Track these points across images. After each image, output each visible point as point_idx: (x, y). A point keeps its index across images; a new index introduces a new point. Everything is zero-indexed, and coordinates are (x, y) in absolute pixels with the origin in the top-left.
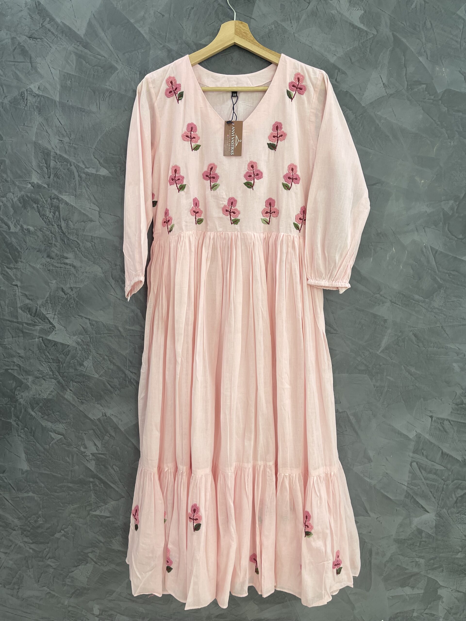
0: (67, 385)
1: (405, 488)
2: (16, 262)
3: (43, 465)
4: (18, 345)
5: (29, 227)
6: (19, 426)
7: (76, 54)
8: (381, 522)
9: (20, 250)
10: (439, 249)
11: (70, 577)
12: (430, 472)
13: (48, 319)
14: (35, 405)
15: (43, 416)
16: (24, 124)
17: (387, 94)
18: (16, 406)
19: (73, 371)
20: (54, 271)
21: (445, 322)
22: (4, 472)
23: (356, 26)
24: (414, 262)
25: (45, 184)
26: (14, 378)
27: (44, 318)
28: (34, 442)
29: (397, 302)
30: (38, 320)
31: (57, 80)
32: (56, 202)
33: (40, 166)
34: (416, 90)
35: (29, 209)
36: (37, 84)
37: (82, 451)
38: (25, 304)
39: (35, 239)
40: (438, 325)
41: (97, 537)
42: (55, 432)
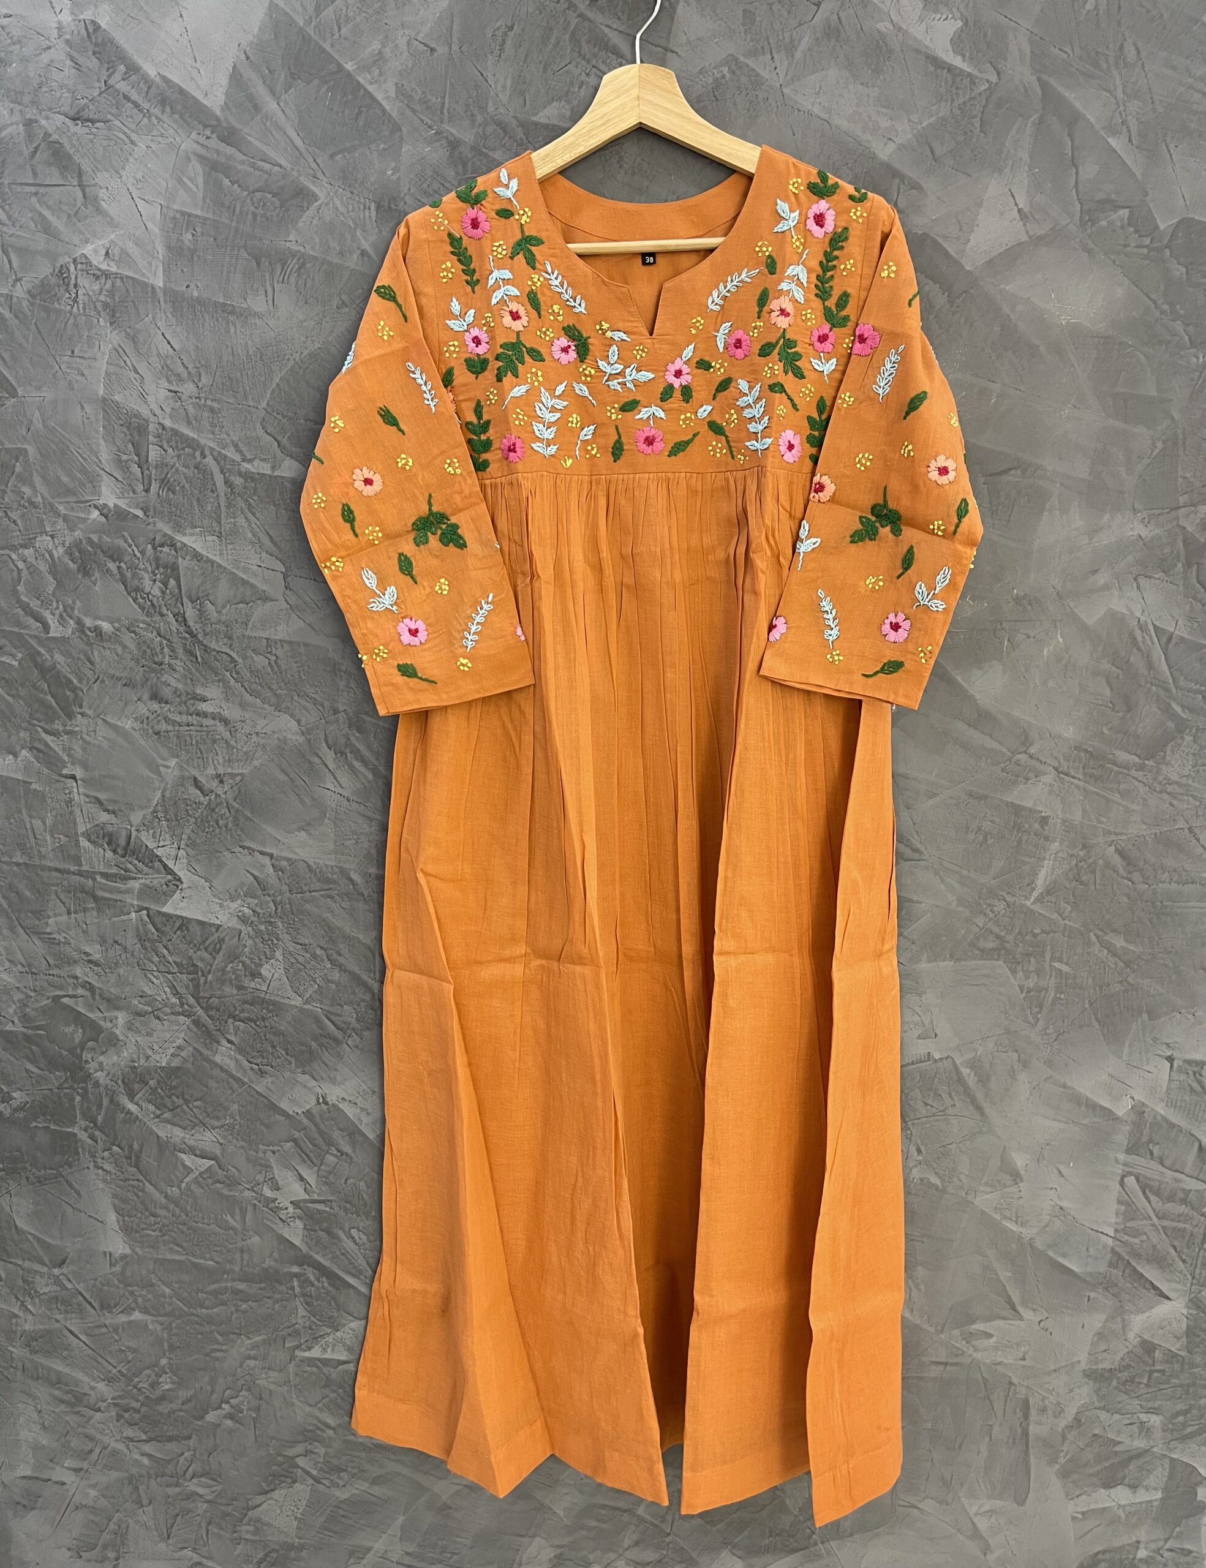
0: (219, 1030)
1: (1110, 1241)
2: (70, 716)
3: (167, 1237)
4: (83, 931)
5: (100, 623)
6: (96, 1142)
7: (201, 158)
8: (1050, 1330)
9: (79, 685)
10: (1177, 632)
11: (250, 1520)
12: (1171, 1199)
13: (161, 861)
14: (136, 1086)
15: (158, 1112)
16: (73, 352)
17: (1030, 237)
18: (85, 1089)
19: (235, 992)
20: (171, 734)
21: (1198, 817)
22: (63, 1262)
23: (944, 62)
24: (1114, 669)
25: (137, 507)
26: (79, 1019)
27: (151, 859)
28: (138, 1180)
29: (1072, 773)
30: (135, 866)
31: (156, 230)
32: (169, 555)
33: (120, 461)
34: (1104, 223)
35: (97, 575)
36: (101, 244)
37: (267, 1199)
38: (97, 825)
39: (117, 655)
40: (1181, 824)
41: (317, 1413)
42: (192, 1151)
